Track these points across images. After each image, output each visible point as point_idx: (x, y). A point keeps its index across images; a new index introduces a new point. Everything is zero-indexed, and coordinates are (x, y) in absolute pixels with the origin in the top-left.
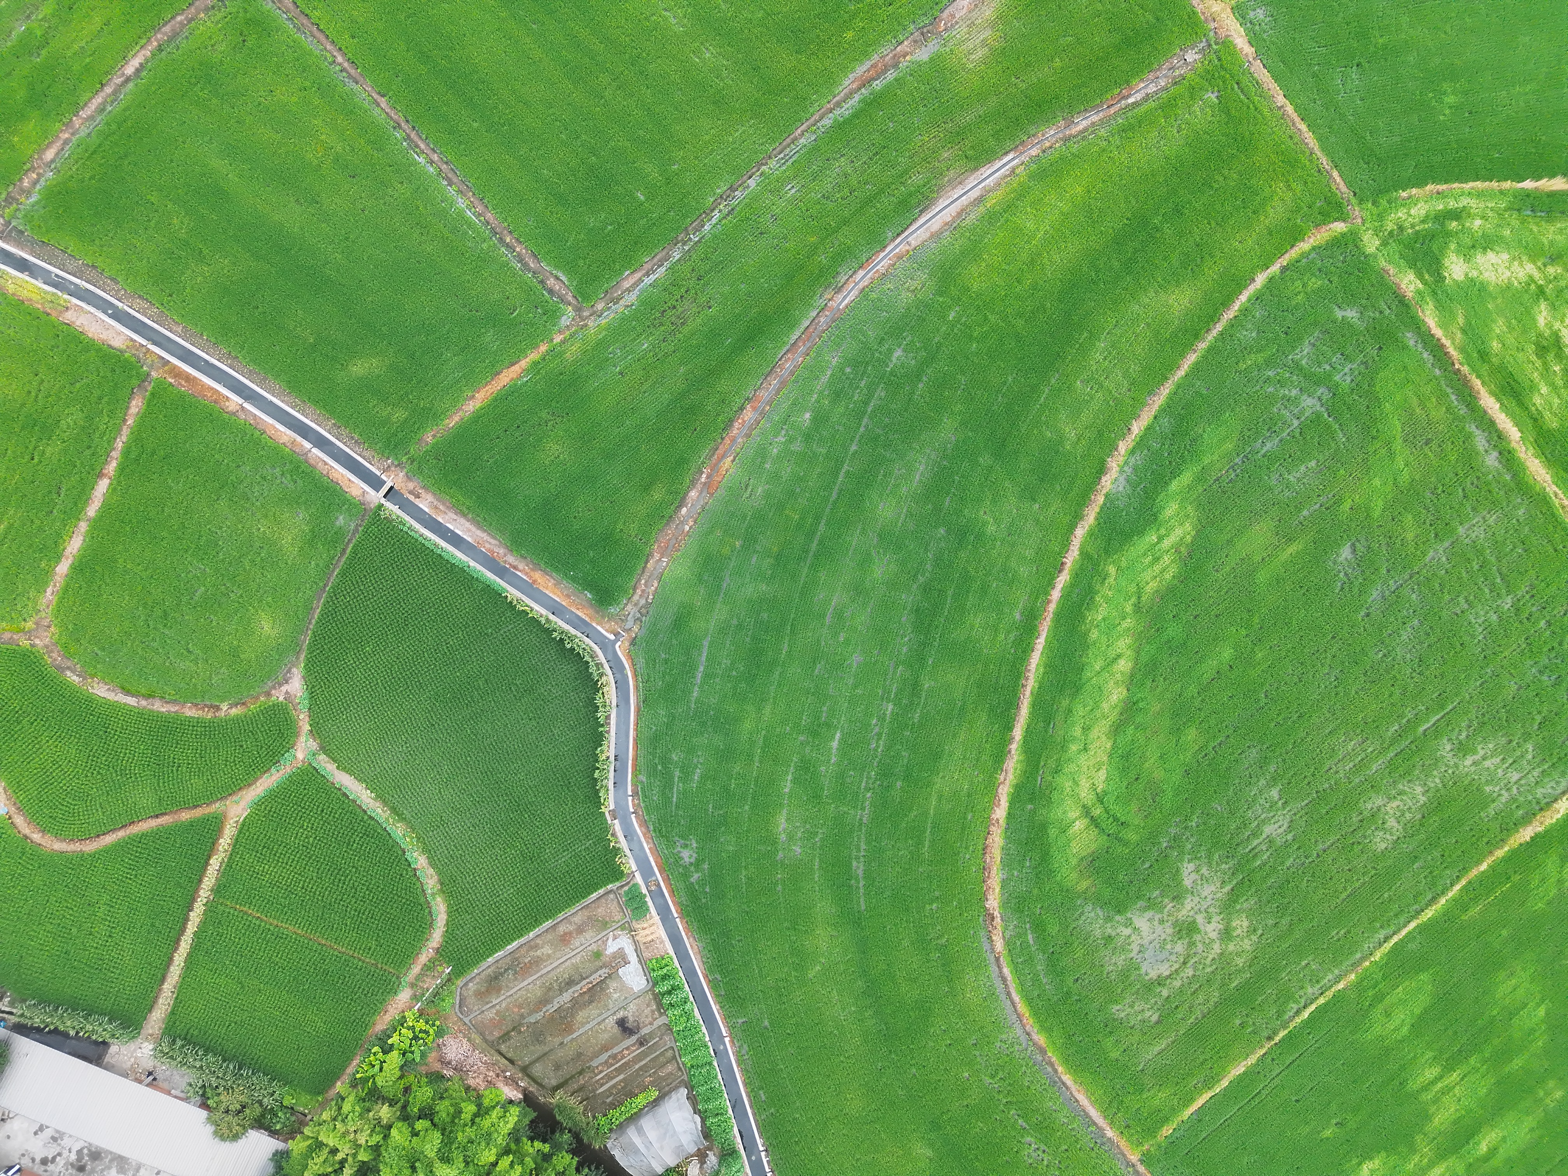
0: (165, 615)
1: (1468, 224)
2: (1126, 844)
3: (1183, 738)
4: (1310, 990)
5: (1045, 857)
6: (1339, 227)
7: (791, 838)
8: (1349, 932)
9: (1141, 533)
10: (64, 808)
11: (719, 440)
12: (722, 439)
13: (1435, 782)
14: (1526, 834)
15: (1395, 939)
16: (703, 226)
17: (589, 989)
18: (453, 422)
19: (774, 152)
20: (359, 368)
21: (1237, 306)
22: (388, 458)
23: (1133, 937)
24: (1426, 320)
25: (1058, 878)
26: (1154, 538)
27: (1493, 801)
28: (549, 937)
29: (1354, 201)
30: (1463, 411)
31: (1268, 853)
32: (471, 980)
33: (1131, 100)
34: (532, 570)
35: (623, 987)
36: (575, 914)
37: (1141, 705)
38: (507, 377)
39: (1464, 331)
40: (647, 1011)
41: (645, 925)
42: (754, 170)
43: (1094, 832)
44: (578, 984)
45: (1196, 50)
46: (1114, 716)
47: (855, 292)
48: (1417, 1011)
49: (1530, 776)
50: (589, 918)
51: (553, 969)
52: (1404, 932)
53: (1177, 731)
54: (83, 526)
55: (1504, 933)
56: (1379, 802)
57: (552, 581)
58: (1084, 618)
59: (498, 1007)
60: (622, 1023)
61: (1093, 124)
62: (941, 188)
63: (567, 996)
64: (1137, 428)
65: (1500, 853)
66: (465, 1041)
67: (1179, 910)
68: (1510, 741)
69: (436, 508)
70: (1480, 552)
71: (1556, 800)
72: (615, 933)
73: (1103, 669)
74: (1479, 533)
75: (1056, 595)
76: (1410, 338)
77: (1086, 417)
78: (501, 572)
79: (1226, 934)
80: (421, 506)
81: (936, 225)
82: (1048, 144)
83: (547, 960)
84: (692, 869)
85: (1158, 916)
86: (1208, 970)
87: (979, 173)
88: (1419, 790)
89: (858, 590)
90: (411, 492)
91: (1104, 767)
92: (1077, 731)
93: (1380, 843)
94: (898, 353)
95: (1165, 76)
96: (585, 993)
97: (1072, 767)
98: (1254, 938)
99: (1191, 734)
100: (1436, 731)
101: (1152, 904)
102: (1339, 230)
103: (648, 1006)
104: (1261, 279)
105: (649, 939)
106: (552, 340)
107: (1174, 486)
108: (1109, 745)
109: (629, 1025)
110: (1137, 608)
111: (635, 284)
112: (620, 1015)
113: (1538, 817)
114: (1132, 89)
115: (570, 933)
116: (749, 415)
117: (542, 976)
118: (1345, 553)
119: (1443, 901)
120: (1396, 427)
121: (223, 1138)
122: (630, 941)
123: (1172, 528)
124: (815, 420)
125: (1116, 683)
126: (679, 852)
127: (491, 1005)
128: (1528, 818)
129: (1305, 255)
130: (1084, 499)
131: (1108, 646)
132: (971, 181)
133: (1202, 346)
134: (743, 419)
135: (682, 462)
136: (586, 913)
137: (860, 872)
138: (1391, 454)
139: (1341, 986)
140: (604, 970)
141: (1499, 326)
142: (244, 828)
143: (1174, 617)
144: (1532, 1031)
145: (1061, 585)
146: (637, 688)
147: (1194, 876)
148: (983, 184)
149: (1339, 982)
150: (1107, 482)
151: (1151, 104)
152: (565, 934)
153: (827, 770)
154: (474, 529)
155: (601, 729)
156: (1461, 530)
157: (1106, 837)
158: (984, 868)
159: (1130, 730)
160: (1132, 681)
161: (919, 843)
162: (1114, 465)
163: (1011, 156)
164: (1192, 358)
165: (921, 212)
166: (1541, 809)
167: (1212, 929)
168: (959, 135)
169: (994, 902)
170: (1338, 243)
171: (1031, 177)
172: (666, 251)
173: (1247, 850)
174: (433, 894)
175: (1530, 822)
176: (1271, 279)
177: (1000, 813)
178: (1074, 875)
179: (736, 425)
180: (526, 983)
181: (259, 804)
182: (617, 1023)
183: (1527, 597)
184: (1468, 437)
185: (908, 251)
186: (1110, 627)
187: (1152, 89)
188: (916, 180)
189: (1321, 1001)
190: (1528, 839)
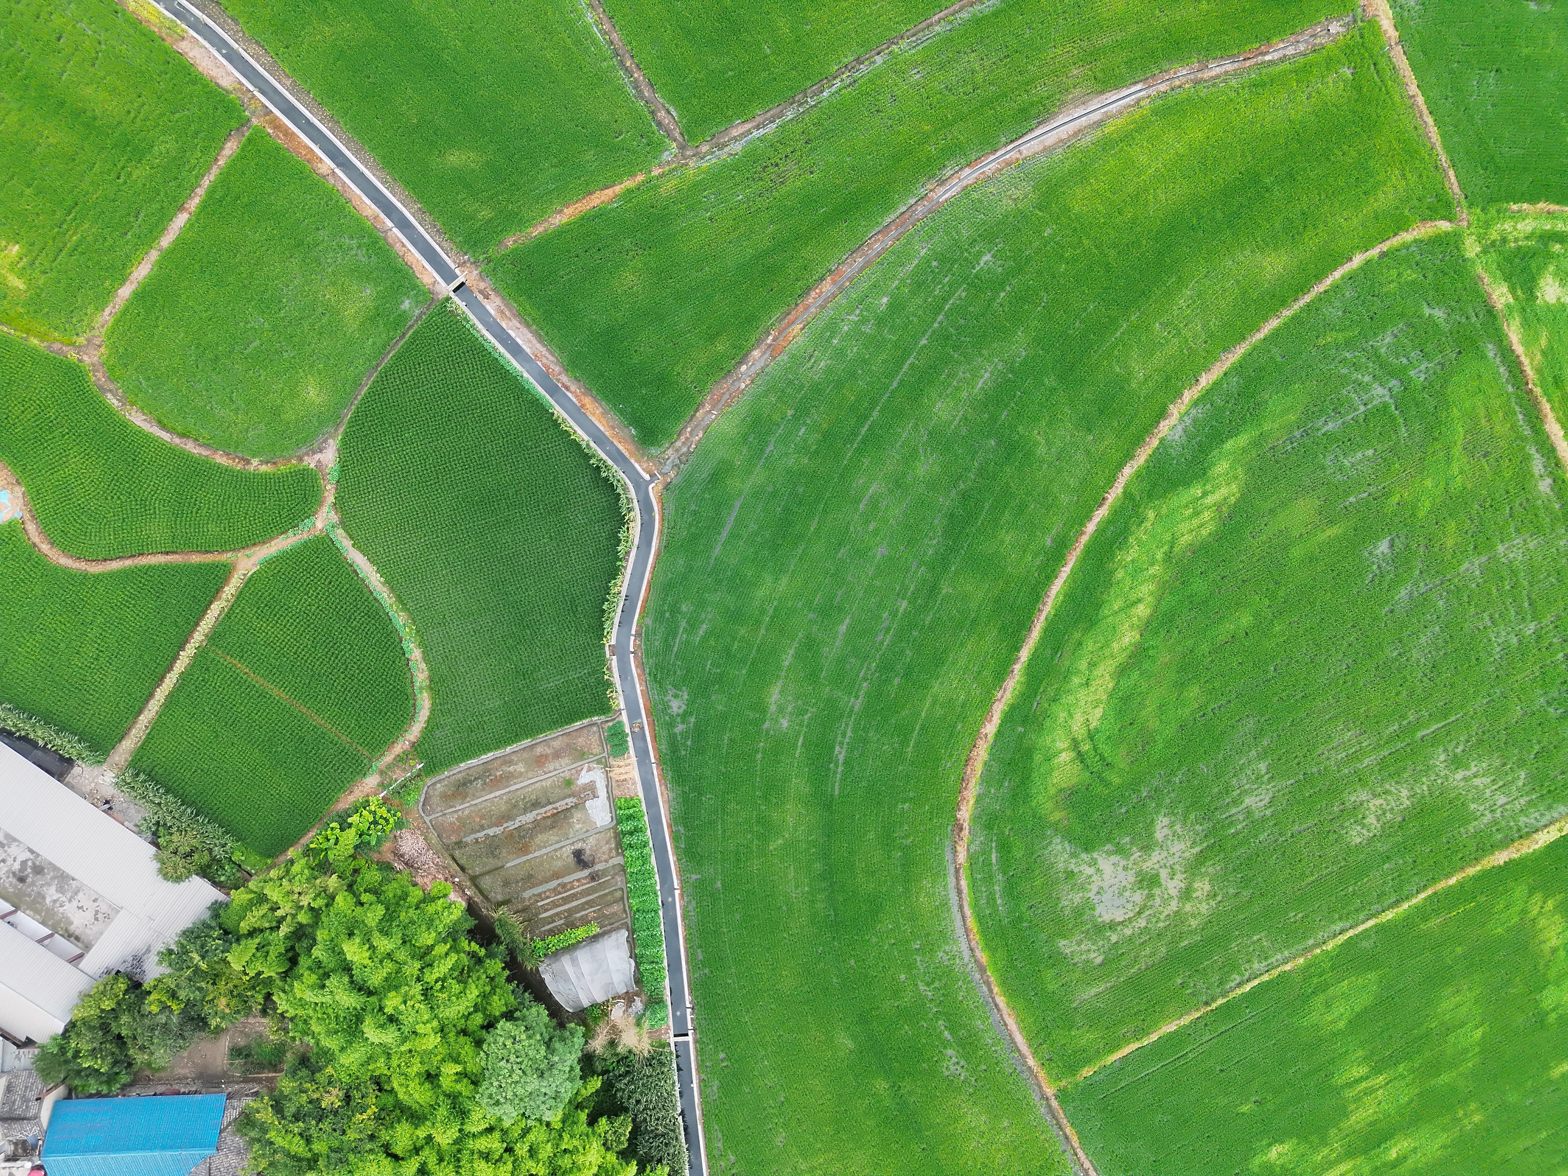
0: (217, 358)
2: (1107, 784)
3: (1185, 694)
4: (1256, 966)
5: (1026, 779)
6: (1444, 226)
7: (781, 710)
8: (1306, 916)
9: (1187, 484)
10: (78, 525)
11: (793, 306)
12: (797, 305)
13: (1423, 788)
14: (1501, 858)
15: (1351, 933)
16: (822, 91)
17: (554, 815)
18: (536, 232)
19: (908, 33)
20: (456, 159)
21: (1329, 282)
22: (466, 254)
23: (1094, 878)
24: (1510, 334)
25: (1034, 804)
26: (1199, 493)
27: (1476, 820)
28: (525, 755)
29: (1464, 202)
30: (1527, 432)
31: (1244, 824)
32: (439, 781)
33: (1268, 58)
34: (583, 394)
35: (587, 820)
36: (555, 738)
37: (1151, 653)
38: (599, 199)
39: (1544, 353)
40: (605, 848)
41: (621, 764)
42: (883, 47)
43: (1077, 767)
44: (543, 807)
45: (1342, 23)
46: (1122, 658)
47: (957, 188)
48: (1357, 1009)
49: (1516, 802)
50: (568, 745)
51: (522, 788)
52: (1361, 928)
53: (1180, 686)
54: (154, 255)
55: (1459, 950)
56: (1364, 797)
57: (601, 409)
58: (1113, 556)
59: (460, 813)
60: (578, 855)
61: (1226, 72)
62: (1063, 104)
63: (529, 817)
64: (1206, 380)
65: (1471, 871)
66: (421, 838)
67: (1144, 861)
68: (1504, 764)
69: (502, 312)
70: (1514, 573)
71: (1537, 831)
72: (591, 765)
73: (1121, 609)
74: (1517, 556)
75: (1091, 528)
76: (1490, 350)
77: (1158, 359)
78: (553, 390)
79: (1186, 894)
80: (488, 307)
81: (1050, 139)
82: (1177, 83)
83: (517, 778)
84: (679, 719)
85: (1123, 863)
86: (1161, 925)
87: (1104, 97)
88: (1405, 793)
89: (898, 484)
90: (481, 292)
91: (1102, 706)
92: (1083, 665)
93: (1355, 836)
94: (987, 257)
95: (1306, 41)
96: (548, 817)
97: (1071, 699)
98: (1213, 903)
99: (1194, 691)
100: (1434, 740)
101: (1119, 850)
102: (1444, 229)
103: (607, 843)
104: (1358, 260)
105: (622, 777)
106: (650, 172)
107: (1229, 445)
108: (1111, 685)
109: (585, 858)
110: (1168, 557)
111: (743, 134)
112: (578, 846)
113: (1516, 844)
114: (1271, 47)
115: (547, 756)
116: (827, 287)
117: (510, 792)
118: (1383, 546)
119: (1405, 906)
120: (1459, 433)
121: (166, 877)
122: (603, 776)
123: (1219, 487)
124: (891, 306)
125: (1132, 626)
126: (670, 701)
127: (454, 809)
128: (1506, 843)
129: (1406, 246)
130: (1138, 441)
131: (1131, 588)
132: (1094, 104)
133: (1287, 313)
134: (821, 289)
135: (751, 320)
136: (566, 739)
137: (841, 758)
138: (1449, 459)
139: (1287, 967)
140: (571, 799)
142: (250, 582)
143: (1202, 573)
144: (1465, 1051)
145: (1099, 519)
146: (661, 532)
147: (1166, 831)
148: (1106, 109)
149: (1286, 963)
150: (1164, 428)
151: (1286, 66)
152: (542, 756)
153: (831, 651)
154: (534, 341)
155: (619, 563)
156: (1500, 548)
157: (1088, 774)
158: (963, 780)
159: (1136, 675)
160: (1148, 628)
161: (904, 742)
162: (1176, 411)
163: (1139, 87)
164: (1274, 323)
165: (1039, 123)
166: (1521, 837)
167: (1173, 886)
168: (1092, 56)
169: (965, 814)
170: (1439, 241)
171: (1155, 112)
172: (780, 108)
173: (1224, 816)
174: (421, 688)
175: (1507, 847)
176: (1368, 262)
177: (991, 729)
178: (1049, 805)
179: (813, 294)
180: (492, 795)
181: (270, 563)
182: (573, 853)
183: (1551, 627)
184: (1527, 458)
185: (1017, 159)
186: (1137, 571)
187: (1290, 51)
188: (1040, 91)
189: (1266, 978)
190: (1502, 863)
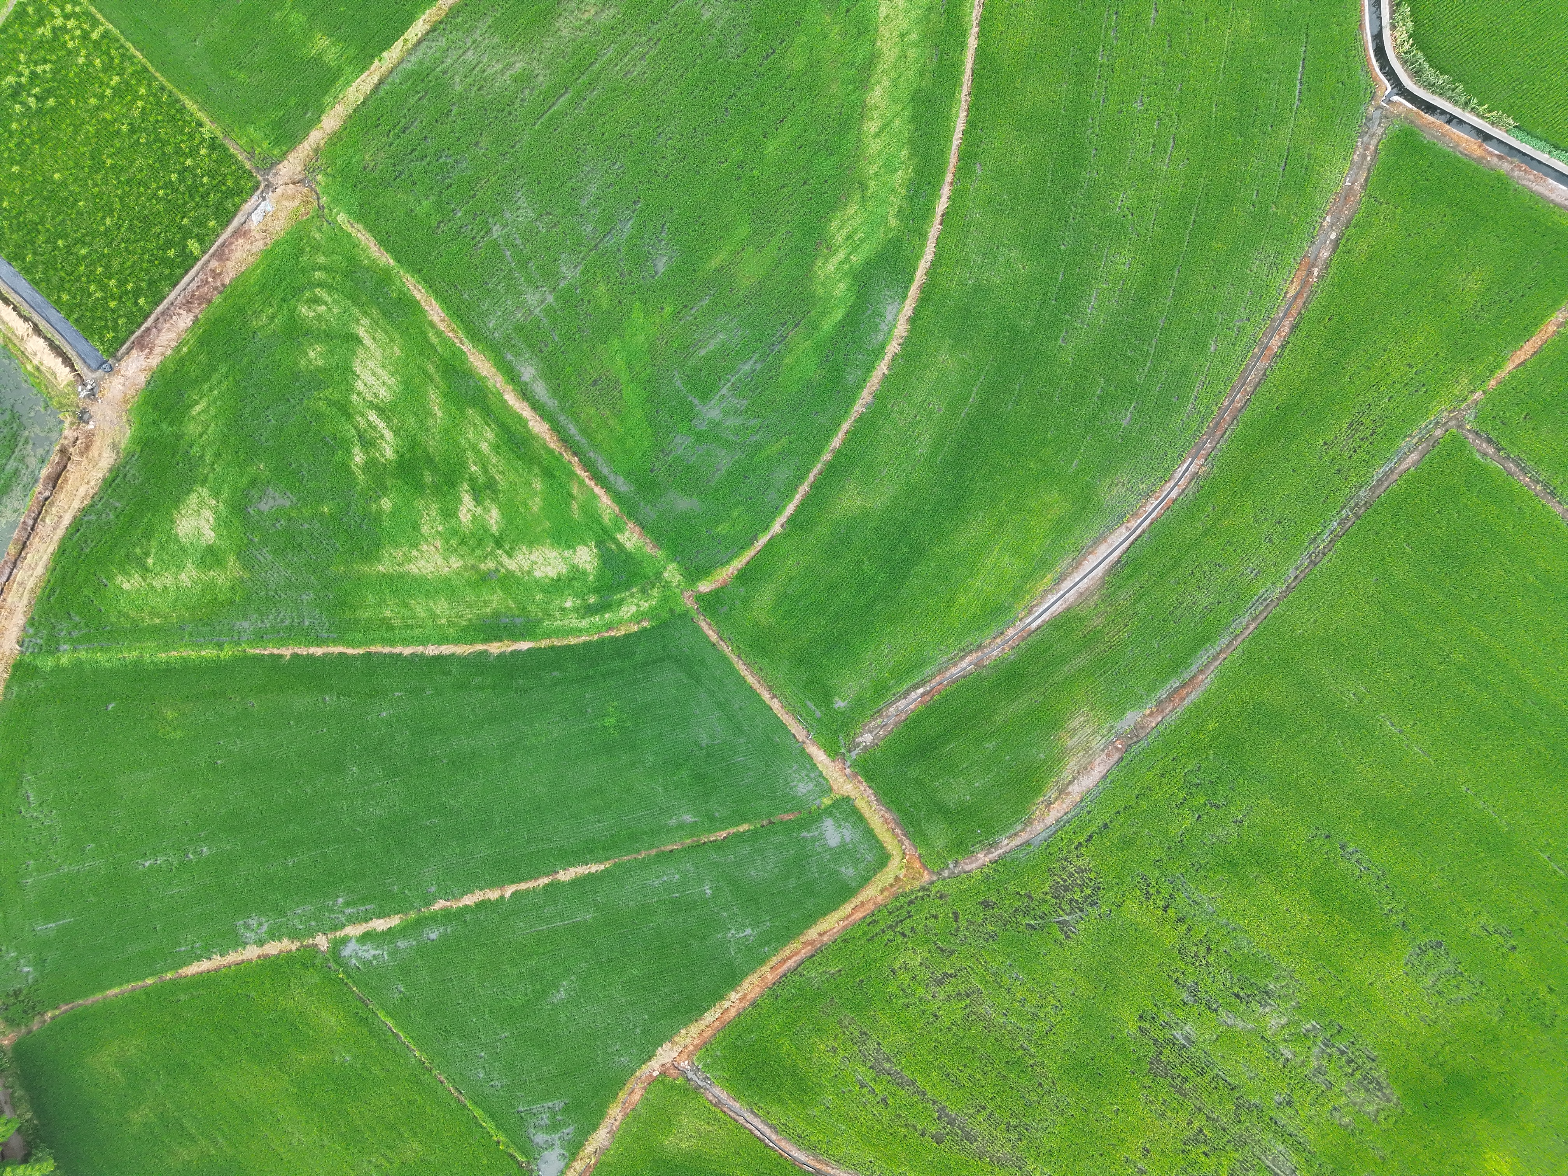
1: (579, 602)
3: (805, 58)
9: (867, 264)
16: (1339, 524)
19: (1274, 604)
21: (797, 499)
24: (610, 503)
26: (853, 259)
27: (490, 27)
29: (693, 613)
30: (562, 418)
33: (921, 690)
34: (1483, 158)
37: (851, 87)
38: (1527, 349)
39: (571, 495)
42: (1293, 584)
45: (862, 746)
46: (877, 75)
47: (1177, 475)
49: (454, 58)
56: (602, 16)
57: (1461, 149)
58: (916, 171)
61: (955, 664)
64: (882, 368)
70: (529, 279)
73: (893, 120)
75: (946, 191)
81: (1103, 550)
82: (998, 640)
87: (1064, 606)
88: (564, 33)
92: (912, 53)
95: (890, 718)
97: (913, 15)
99: (798, 63)
100: (555, 93)
102: (704, 584)
104: (776, 528)
106: (1484, 392)
107: (839, 314)
108: (878, 44)
111: (1406, 458)
113: (444, 14)
114: (920, 702)
116: (1275, 342)
118: (662, 265)
123: (837, 270)
125: (877, 107)
129: (737, 555)
130: (926, 293)
131: (889, 144)
132: (1071, 596)
133: (826, 456)
134: (1280, 336)
135: (1341, 284)
138: (629, 366)
141: (536, 504)
143: (826, 181)
145: (942, 200)
146: (1365, 49)
148: (1059, 595)
150: (907, 311)
151: (899, 690)
154: (1547, 193)
159: (859, 60)
162: (902, 328)
163: (1034, 626)
165: (1119, 561)
168: (1090, 639)
170: (705, 570)
176: (766, 529)
179: (1287, 330)
183: (478, 238)
184: (555, 391)
185: (1128, 522)
186: (889, 162)
187: (901, 704)
